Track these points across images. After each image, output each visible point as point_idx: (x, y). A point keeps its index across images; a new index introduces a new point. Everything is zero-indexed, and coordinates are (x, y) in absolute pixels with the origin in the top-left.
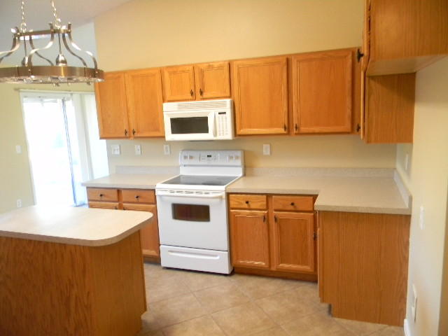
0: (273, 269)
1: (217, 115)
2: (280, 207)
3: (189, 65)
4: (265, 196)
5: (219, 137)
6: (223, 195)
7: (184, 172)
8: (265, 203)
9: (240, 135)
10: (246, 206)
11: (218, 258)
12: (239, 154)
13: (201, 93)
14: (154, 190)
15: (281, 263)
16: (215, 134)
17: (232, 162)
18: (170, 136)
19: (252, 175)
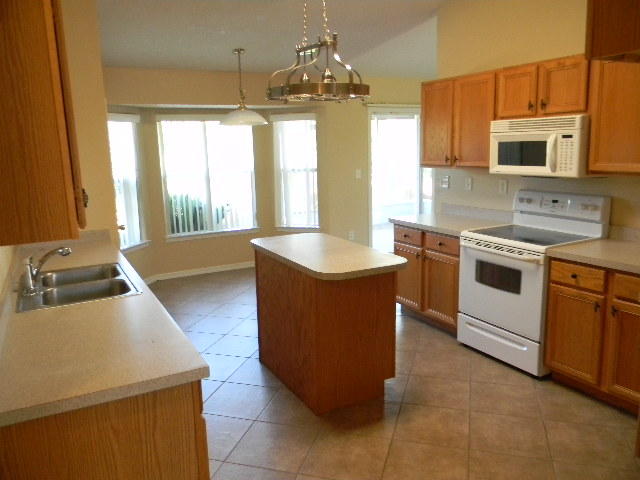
0: (604, 389)
1: (560, 139)
2: (625, 293)
3: (532, 64)
4: (602, 272)
5: (559, 173)
6: (541, 258)
7: (519, 221)
8: (602, 283)
9: (594, 172)
10: (572, 281)
11: (525, 349)
12: (600, 202)
13: (544, 105)
14: (458, 238)
15: (618, 383)
16: (554, 168)
17: (587, 215)
18: (496, 168)
19: (620, 239)
